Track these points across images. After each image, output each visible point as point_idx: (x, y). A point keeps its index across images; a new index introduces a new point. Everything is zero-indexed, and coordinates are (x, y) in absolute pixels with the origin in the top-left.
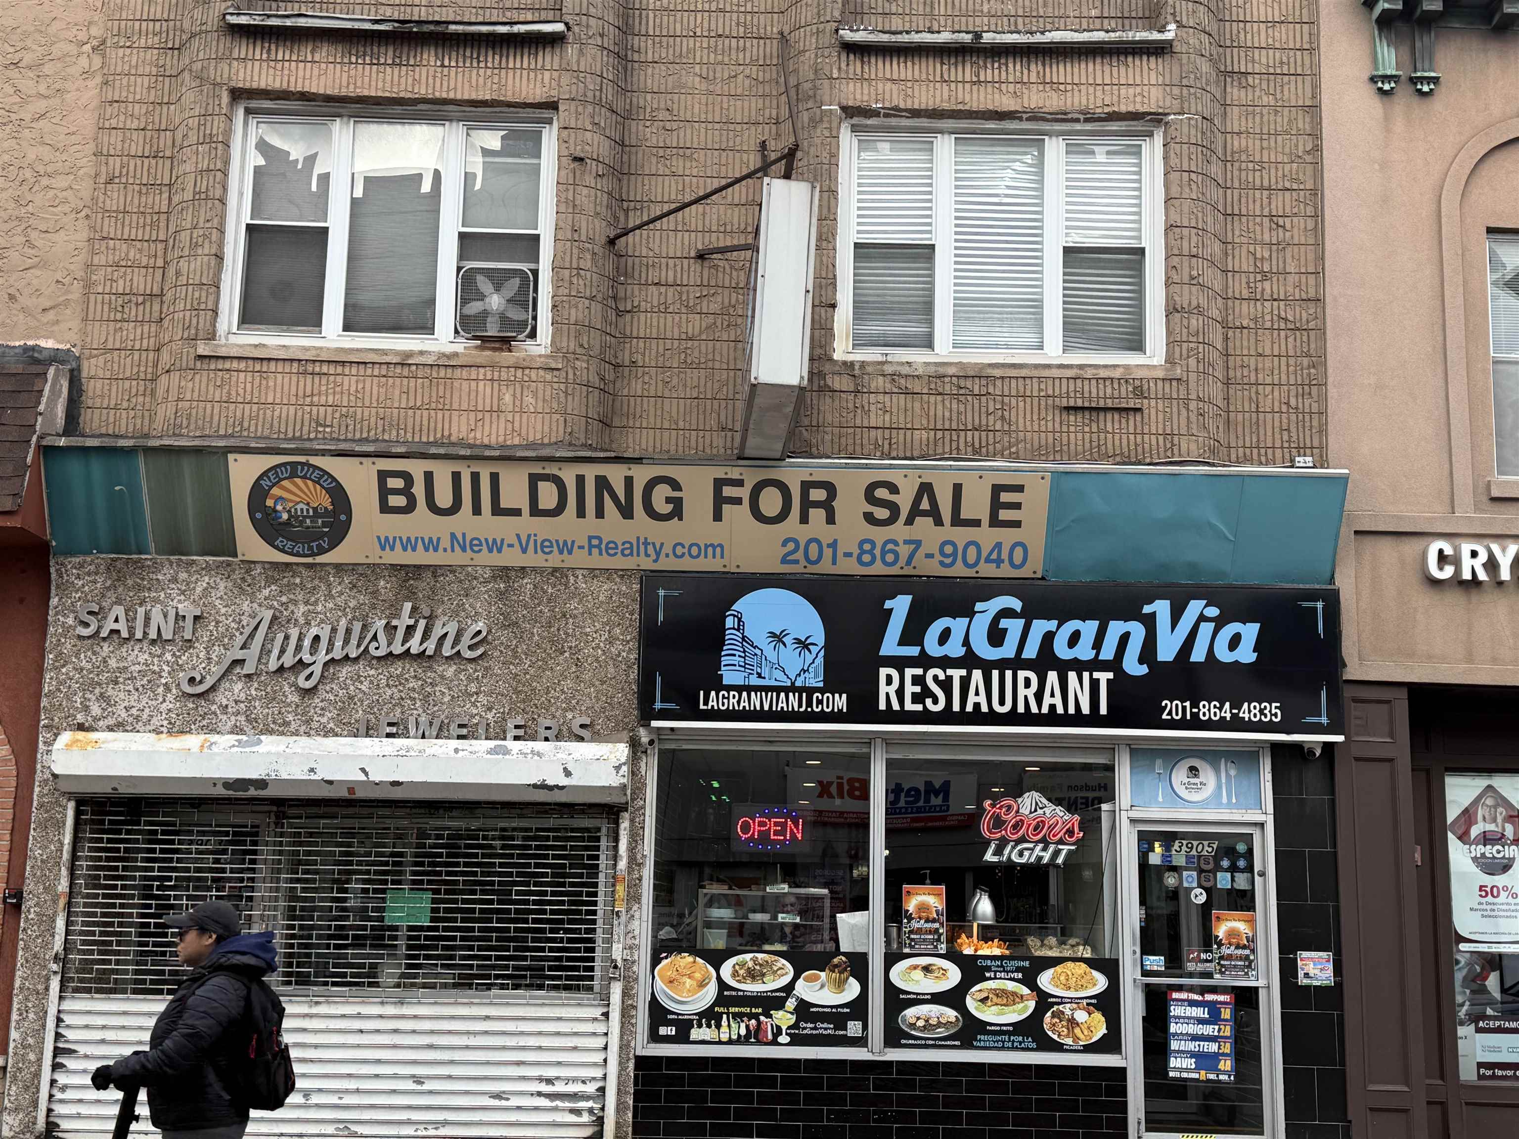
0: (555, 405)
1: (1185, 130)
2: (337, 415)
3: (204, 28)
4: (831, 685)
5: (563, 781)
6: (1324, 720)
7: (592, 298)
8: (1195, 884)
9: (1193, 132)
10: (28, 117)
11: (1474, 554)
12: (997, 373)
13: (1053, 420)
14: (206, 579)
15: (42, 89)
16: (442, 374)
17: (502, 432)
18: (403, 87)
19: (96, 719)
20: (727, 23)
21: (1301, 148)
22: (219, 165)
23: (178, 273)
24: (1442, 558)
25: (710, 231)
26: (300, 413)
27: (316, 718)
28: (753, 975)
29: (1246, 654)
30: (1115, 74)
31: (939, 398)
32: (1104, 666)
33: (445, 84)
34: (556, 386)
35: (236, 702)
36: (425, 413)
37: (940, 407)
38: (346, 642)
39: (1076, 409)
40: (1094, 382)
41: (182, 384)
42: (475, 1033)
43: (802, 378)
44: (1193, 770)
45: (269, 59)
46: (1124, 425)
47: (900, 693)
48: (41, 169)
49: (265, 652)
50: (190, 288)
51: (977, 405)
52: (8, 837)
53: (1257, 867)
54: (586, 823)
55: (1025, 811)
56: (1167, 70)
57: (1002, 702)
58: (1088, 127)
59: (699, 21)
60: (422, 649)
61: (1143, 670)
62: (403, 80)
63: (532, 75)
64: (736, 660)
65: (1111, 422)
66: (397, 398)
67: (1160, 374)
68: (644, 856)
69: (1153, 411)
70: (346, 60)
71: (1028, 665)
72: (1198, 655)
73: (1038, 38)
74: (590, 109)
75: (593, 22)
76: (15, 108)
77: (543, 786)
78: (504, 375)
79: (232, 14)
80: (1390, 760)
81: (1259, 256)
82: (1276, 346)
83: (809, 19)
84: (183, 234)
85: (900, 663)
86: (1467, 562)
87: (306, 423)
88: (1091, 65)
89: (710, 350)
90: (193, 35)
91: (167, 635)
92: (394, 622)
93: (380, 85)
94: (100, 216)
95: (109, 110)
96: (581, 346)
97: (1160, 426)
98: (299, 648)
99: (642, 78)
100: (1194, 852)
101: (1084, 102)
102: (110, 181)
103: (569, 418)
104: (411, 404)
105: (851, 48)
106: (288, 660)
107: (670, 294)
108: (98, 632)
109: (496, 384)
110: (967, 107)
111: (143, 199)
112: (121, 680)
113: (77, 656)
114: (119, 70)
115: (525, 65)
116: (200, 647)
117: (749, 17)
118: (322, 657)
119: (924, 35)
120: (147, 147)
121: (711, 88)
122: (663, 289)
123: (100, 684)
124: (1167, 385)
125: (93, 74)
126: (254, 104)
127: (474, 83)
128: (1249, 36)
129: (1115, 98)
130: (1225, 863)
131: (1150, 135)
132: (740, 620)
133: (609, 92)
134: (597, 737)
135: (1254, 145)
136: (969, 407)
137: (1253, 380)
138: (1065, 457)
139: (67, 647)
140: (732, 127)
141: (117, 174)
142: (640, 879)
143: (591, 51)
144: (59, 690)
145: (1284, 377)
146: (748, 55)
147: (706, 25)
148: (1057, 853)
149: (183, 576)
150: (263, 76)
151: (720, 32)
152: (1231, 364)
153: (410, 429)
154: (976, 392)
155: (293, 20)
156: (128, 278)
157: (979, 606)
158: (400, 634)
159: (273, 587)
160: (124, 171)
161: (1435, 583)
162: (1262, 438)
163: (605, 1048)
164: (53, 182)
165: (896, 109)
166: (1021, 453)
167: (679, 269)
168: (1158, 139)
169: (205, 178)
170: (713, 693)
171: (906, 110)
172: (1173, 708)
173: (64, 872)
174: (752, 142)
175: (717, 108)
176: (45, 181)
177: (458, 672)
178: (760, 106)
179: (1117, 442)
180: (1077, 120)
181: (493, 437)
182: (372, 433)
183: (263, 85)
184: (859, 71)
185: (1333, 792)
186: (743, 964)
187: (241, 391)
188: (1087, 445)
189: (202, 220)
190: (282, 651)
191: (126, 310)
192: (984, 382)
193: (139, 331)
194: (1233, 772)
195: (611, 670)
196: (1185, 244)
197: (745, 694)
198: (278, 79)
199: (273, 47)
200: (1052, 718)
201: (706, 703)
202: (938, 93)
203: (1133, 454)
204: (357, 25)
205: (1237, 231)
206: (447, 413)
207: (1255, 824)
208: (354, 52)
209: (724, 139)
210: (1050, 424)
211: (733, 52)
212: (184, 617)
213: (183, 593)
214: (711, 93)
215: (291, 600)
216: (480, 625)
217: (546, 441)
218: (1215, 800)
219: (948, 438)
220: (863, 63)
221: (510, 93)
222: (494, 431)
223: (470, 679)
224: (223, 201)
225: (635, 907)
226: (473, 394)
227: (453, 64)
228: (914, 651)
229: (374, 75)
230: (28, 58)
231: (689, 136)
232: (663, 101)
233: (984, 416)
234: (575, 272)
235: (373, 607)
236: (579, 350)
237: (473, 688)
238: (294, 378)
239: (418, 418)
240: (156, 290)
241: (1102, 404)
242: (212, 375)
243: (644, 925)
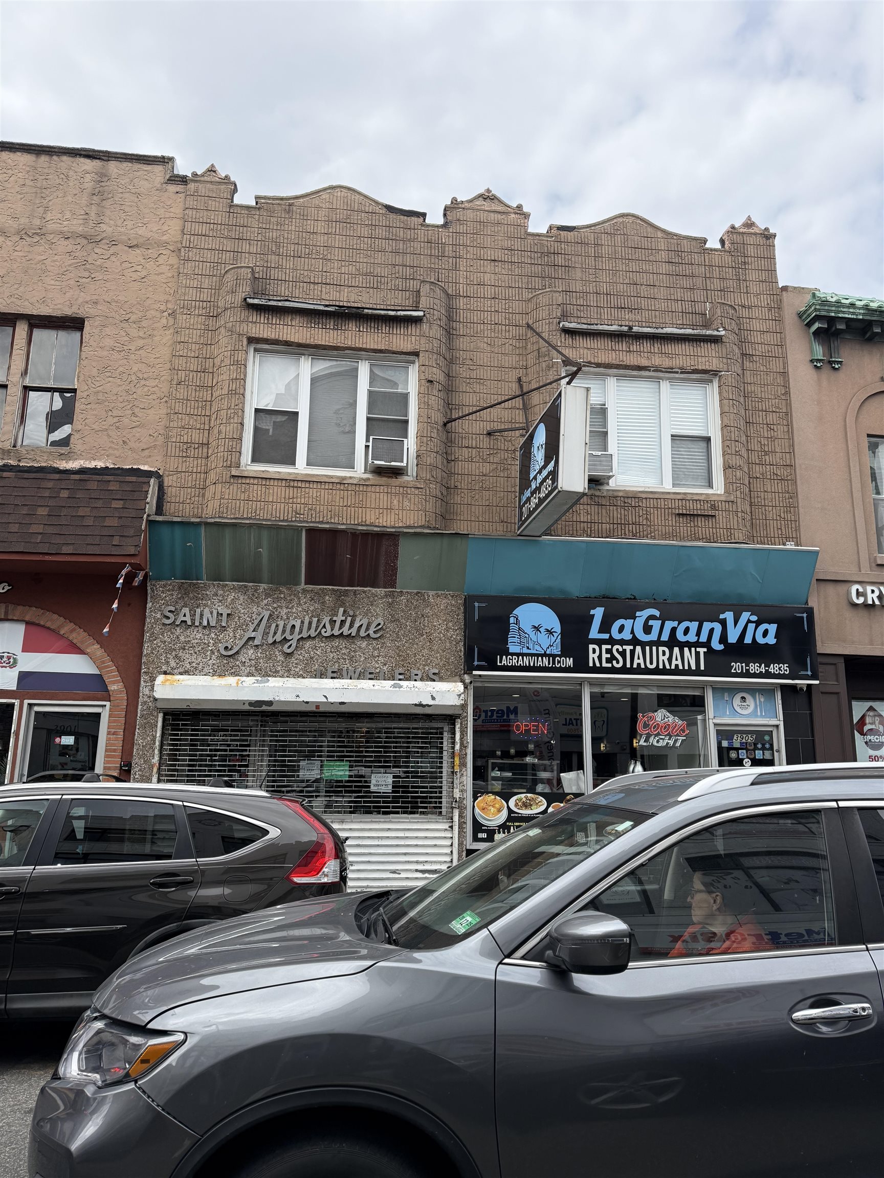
0: (420, 507)
1: (730, 380)
2: (306, 509)
3: (233, 305)
4: (565, 653)
5: (431, 702)
6: (809, 673)
7: (437, 453)
8: (745, 757)
9: (733, 380)
10: (133, 348)
11: (873, 591)
12: (644, 496)
13: (672, 521)
14: (233, 594)
15: (141, 334)
16: (361, 489)
17: (393, 520)
18: (339, 341)
19: (172, 669)
20: (500, 318)
21: (779, 392)
22: (242, 377)
23: (220, 432)
24: (858, 594)
25: (494, 421)
26: (287, 507)
27: (293, 669)
28: (526, 805)
29: (771, 640)
30: (696, 351)
31: (615, 508)
32: (702, 645)
33: (361, 340)
34: (420, 497)
35: (250, 660)
36: (353, 509)
37: (615, 513)
38: (309, 628)
39: (683, 515)
40: (691, 502)
41: (223, 490)
42: (382, 838)
43: (585, 488)
44: (743, 698)
45: (268, 323)
46: (707, 524)
47: (600, 657)
48: (141, 376)
49: (266, 633)
50: (227, 440)
51: (634, 512)
52: (122, 733)
53: (775, 747)
54: (439, 725)
55: (659, 719)
56: (720, 350)
57: (651, 663)
58: (682, 376)
59: (486, 316)
60: (349, 632)
61: (721, 647)
62: (339, 337)
63: (406, 338)
64: (516, 640)
65: (700, 522)
66: (337, 500)
67: (723, 498)
68: (468, 742)
69: (721, 517)
70: (309, 326)
71: (664, 644)
72: (748, 640)
73: (660, 331)
74: (435, 356)
75: (436, 312)
76: (126, 343)
77: (420, 705)
78: (393, 491)
79: (250, 298)
80: (837, 693)
81: (763, 443)
82: (773, 487)
83: (544, 316)
84: (222, 411)
85: (600, 642)
86: (870, 596)
87: (290, 512)
88: (683, 346)
89: (495, 481)
90: (226, 309)
91: (213, 623)
92: (335, 618)
93: (327, 339)
94: (173, 401)
95: (178, 346)
96: (433, 477)
97: (725, 524)
98: (284, 631)
99: (458, 343)
100: (744, 741)
101: (681, 364)
102: (179, 384)
103: (427, 513)
104: (345, 504)
105: (567, 332)
106: (279, 638)
107: (474, 453)
108: (174, 622)
109: (389, 495)
110: (625, 363)
111: (197, 393)
112: (187, 648)
113: (162, 634)
114: (184, 326)
115: (402, 333)
116: (230, 630)
117: (511, 315)
118: (296, 636)
119: (604, 326)
120: (200, 366)
121: (493, 350)
122: (470, 450)
123: (175, 650)
124: (727, 505)
125: (169, 328)
126: (259, 346)
127: (376, 341)
128: (752, 338)
129: (696, 362)
130: (759, 746)
131: (711, 381)
132: (517, 619)
133: (444, 348)
134: (441, 679)
135: (758, 389)
136: (630, 513)
137: (763, 504)
138: (679, 539)
139: (157, 629)
140: (503, 369)
141: (183, 380)
142: (466, 754)
143: (435, 327)
144: (152, 653)
145: (777, 503)
146: (511, 334)
147: (489, 318)
148: (676, 741)
149: (220, 592)
150: (266, 331)
151: (497, 322)
152: (752, 496)
153: (345, 516)
154: (633, 505)
155: (283, 302)
156: (190, 434)
157: (638, 614)
158: (338, 624)
159: (269, 599)
160: (187, 378)
161: (855, 605)
162: (769, 532)
163: (452, 845)
164: (147, 383)
165: (590, 362)
166: (657, 536)
167: (478, 439)
168: (716, 384)
169: (234, 383)
170: (504, 657)
171: (594, 364)
172: (737, 667)
173: (157, 752)
174: (514, 378)
175: (496, 360)
176: (143, 382)
177: (368, 645)
178: (517, 360)
179: (704, 532)
180: (677, 373)
181: (389, 522)
182: (325, 519)
183: (265, 336)
184: (571, 343)
185: (811, 708)
186: (520, 800)
187: (255, 495)
188: (689, 533)
189: (233, 405)
190: (275, 633)
191: (189, 451)
192: (637, 500)
193: (196, 463)
194: (762, 700)
195: (448, 644)
196: (733, 435)
197: (520, 657)
198: (273, 334)
199: (270, 317)
200: (676, 671)
201: (501, 662)
202: (610, 356)
203: (712, 538)
204: (316, 307)
205: (752, 431)
206: (364, 509)
207: (774, 726)
208: (313, 321)
209: (500, 375)
210: (670, 522)
211: (503, 332)
212: (222, 614)
213: (221, 601)
214: (493, 352)
215: (279, 606)
216: (380, 620)
217: (416, 525)
218: (754, 714)
219: (619, 528)
220: (572, 339)
221: (394, 346)
222: (389, 519)
223: (374, 649)
224: (243, 395)
225: (464, 770)
226: (377, 501)
227: (365, 330)
228: (606, 636)
229: (324, 334)
230: (133, 318)
231: (482, 373)
232: (468, 355)
233: (637, 517)
234: (429, 439)
235: (323, 610)
236: (432, 479)
237: (376, 653)
238: (283, 489)
239: (349, 511)
240: (205, 441)
241: (695, 513)
242: (239, 486)
243: (469, 779)
